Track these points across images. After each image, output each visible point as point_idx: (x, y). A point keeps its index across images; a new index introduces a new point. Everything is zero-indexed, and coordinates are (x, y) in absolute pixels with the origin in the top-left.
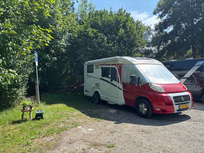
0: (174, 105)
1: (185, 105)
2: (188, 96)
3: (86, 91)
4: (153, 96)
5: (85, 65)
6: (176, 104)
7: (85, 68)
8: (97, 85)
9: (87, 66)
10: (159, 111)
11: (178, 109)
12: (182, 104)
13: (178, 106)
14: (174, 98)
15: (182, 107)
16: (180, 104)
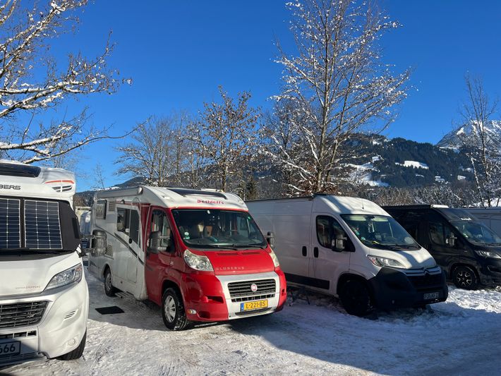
0: (229, 301)
1: (258, 301)
2: (272, 281)
6: (233, 301)
8: (109, 250)
11: (239, 311)
13: (238, 304)
14: (230, 285)
15: (249, 305)
16: (244, 299)
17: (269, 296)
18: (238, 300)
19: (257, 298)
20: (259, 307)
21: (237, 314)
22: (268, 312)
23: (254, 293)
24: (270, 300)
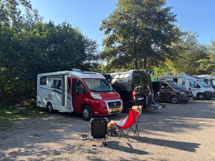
0: (108, 109)
1: (117, 108)
2: (120, 102)
3: (39, 102)
4: (93, 103)
5: (38, 77)
6: (110, 108)
7: (38, 80)
8: (50, 96)
9: (40, 78)
10: (98, 114)
11: (111, 112)
12: (114, 108)
13: (111, 109)
14: (108, 103)
15: (114, 110)
16: (113, 108)
17: (119, 107)
18: (111, 108)
19: (116, 107)
20: (117, 110)
21: (111, 113)
22: (119, 112)
23: (115, 106)
24: (120, 108)
